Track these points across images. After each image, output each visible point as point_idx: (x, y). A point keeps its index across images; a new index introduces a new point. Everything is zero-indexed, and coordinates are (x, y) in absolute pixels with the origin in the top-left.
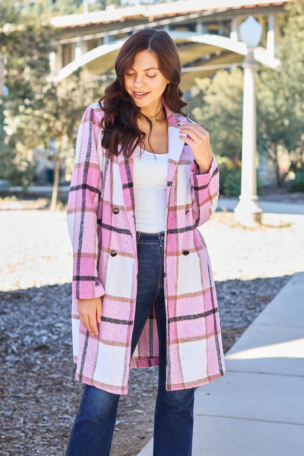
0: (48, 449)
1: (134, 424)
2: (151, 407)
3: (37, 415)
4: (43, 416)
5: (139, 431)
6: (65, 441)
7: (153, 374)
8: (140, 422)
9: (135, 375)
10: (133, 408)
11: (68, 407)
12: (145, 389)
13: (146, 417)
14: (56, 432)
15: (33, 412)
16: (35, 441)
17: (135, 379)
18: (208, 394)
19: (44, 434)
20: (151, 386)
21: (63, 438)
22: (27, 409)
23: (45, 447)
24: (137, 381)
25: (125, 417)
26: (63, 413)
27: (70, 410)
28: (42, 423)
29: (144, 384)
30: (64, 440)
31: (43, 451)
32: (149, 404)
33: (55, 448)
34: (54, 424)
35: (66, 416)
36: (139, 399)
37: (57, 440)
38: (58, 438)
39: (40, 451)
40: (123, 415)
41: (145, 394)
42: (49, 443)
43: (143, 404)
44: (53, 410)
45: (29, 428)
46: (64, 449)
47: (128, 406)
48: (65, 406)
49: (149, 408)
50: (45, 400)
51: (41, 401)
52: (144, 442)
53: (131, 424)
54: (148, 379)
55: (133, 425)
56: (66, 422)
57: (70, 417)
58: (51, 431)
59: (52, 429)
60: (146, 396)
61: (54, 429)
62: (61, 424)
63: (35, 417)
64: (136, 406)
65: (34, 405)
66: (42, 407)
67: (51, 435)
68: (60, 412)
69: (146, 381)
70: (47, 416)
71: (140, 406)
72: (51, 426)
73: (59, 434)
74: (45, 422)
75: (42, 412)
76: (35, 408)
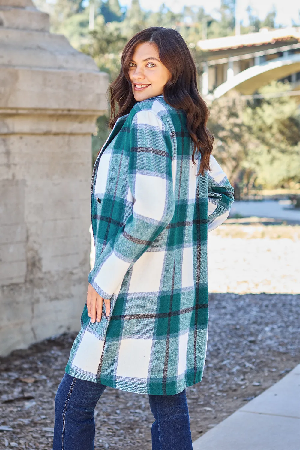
0: (111, 439)
1: (199, 420)
2: (221, 405)
3: (112, 409)
4: (118, 409)
5: (201, 426)
7: (233, 376)
8: (205, 419)
9: (216, 376)
10: (203, 405)
11: (143, 403)
12: (221, 389)
13: (213, 414)
14: (124, 424)
15: (109, 406)
16: (101, 431)
17: (215, 380)
18: (276, 395)
19: (112, 426)
20: (228, 386)
21: (128, 430)
22: (105, 403)
23: (109, 437)
24: (216, 382)
25: (193, 414)
26: (136, 408)
27: (144, 406)
28: (114, 416)
29: (222, 385)
31: (106, 440)
32: (220, 403)
33: (118, 438)
34: (124, 418)
35: (138, 411)
36: (212, 398)
37: (122, 431)
39: (103, 440)
41: (219, 394)
42: (114, 434)
43: (214, 402)
44: (128, 405)
45: (100, 420)
46: (125, 439)
47: (199, 403)
48: (140, 402)
49: (219, 406)
50: (125, 396)
51: (122, 396)
52: (199, 436)
53: (195, 420)
54: (228, 380)
55: (197, 421)
56: (136, 415)
57: (141, 412)
58: (120, 423)
59: (121, 421)
60: (219, 396)
61: (123, 421)
62: (131, 417)
63: (109, 410)
64: (207, 404)
65: (112, 400)
66: (119, 402)
67: (119, 427)
68: (134, 407)
69: (225, 382)
70: (121, 410)
71: (211, 405)
72: (121, 419)
73: (126, 426)
74: (116, 415)
75: (117, 406)
76: (112, 403)
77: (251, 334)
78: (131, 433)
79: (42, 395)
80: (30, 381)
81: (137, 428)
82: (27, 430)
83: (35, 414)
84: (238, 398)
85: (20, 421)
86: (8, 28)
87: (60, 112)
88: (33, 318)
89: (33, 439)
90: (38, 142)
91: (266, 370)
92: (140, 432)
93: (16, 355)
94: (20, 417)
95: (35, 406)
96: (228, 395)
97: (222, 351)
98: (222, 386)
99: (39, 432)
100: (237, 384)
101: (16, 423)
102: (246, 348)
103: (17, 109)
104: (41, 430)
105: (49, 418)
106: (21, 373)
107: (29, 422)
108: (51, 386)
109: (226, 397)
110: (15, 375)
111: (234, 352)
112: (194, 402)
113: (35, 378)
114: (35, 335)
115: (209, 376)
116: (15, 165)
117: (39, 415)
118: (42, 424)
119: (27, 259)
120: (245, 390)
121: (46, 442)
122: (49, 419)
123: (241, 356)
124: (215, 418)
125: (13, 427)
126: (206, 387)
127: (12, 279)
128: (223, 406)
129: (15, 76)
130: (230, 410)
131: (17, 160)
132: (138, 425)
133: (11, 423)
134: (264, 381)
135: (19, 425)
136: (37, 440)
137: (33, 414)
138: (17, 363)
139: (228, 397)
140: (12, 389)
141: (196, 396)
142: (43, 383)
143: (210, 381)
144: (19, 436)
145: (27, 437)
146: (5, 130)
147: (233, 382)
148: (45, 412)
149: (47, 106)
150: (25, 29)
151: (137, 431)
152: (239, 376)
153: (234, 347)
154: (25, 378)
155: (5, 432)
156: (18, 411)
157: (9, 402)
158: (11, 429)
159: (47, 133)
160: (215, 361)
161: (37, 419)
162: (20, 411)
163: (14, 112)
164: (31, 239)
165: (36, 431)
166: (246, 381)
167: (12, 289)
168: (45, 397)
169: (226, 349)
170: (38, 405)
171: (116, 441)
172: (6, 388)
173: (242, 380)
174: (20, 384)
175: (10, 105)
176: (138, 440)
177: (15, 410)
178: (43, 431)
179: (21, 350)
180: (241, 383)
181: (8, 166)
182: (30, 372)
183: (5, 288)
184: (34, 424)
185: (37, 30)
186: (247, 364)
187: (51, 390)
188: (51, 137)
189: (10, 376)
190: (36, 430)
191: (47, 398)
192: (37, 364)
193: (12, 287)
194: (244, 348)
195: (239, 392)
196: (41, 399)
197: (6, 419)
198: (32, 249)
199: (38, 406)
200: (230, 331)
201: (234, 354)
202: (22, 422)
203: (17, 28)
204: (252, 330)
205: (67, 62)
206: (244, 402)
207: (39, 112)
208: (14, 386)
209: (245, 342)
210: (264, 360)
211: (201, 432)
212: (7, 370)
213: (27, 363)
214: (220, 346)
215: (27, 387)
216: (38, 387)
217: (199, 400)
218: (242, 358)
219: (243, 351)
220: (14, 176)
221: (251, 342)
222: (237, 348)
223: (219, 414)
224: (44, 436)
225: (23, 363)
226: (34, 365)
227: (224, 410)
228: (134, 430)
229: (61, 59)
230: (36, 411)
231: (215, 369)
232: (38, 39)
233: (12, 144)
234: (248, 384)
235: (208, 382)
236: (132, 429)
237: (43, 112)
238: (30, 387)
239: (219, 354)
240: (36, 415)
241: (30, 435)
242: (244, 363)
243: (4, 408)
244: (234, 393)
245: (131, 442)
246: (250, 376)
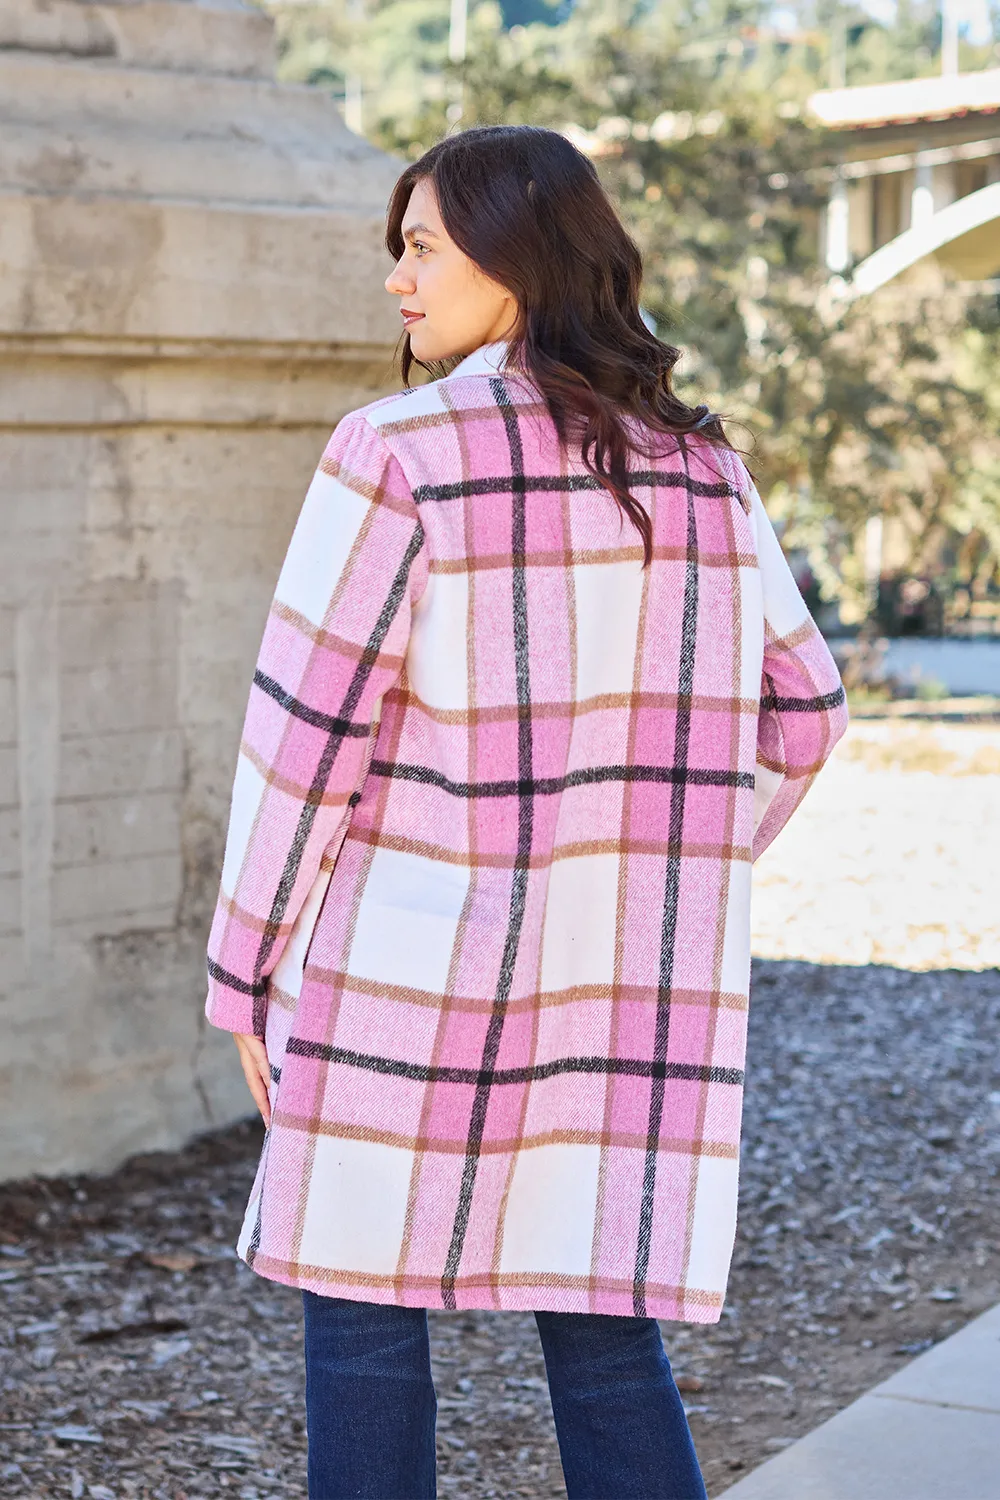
1: (736, 1420)
2: (817, 1369)
3: (445, 1372)
4: (464, 1375)
5: (742, 1443)
6: (497, 1459)
7: (867, 1265)
8: (760, 1417)
9: (810, 1263)
10: (757, 1368)
12: (822, 1310)
13: (786, 1401)
14: (482, 1429)
17: (804, 1277)
20: (846, 1300)
21: (493, 1451)
24: (806, 1283)
25: (719, 1397)
28: (449, 1398)
29: (827, 1294)
30: (495, 1456)
32: (816, 1361)
33: (458, 1479)
34: (483, 1406)
36: (787, 1342)
37: (472, 1454)
38: (478, 1450)
40: (714, 1390)
41: (811, 1328)
43: (795, 1359)
44: (502, 1360)
46: (480, 1484)
47: (743, 1360)
49: (809, 1372)
50: (493, 1328)
51: (483, 1328)
52: (727, 1480)
53: (723, 1421)
54: (847, 1280)
55: (731, 1424)
58: (467, 1424)
59: (470, 1418)
60: (813, 1334)
61: (478, 1418)
62: (509, 1405)
64: (770, 1364)
65: (449, 1339)
66: (473, 1347)
67: (461, 1438)
68: (520, 1367)
69: (837, 1285)
70: (473, 1377)
71: (783, 1364)
72: (473, 1410)
73: (487, 1435)
74: (459, 1396)
75: (464, 1364)
76: (446, 1352)
77: (941, 1116)
78: (502, 1462)
79: (214, 1319)
80: (181, 1263)
81: (523, 1444)
82: (150, 1442)
83: (185, 1383)
84: (875, 1345)
85: (129, 1409)
86: (132, 65)
87: (303, 353)
88: (200, 1045)
89: (169, 1476)
90: (228, 452)
91: (980, 1243)
92: (534, 1459)
93: (142, 1171)
94: (133, 1394)
95: (188, 1354)
96: (843, 1331)
97: (836, 1175)
98: (827, 1302)
99: (193, 1448)
100: (877, 1295)
101: (115, 1415)
102: (920, 1165)
103: (156, 340)
104: (198, 1444)
105: (230, 1399)
106: (151, 1235)
107: (161, 1414)
108: (248, 1285)
109: (835, 1341)
110: (130, 1242)
111: (876, 1179)
112: (727, 1356)
113: (198, 1253)
114: (205, 1101)
115: (785, 1263)
116: (149, 529)
117: (197, 1390)
118: (204, 1420)
119: (184, 849)
120: (902, 1316)
121: (209, 1489)
122: (228, 1404)
123: (898, 1195)
124: (793, 1414)
125: (106, 1431)
126: (770, 1301)
127: (130, 913)
128: (823, 1371)
129: (152, 231)
130: (846, 1388)
131: (155, 512)
132: (529, 1434)
133: (100, 1417)
134: (972, 1284)
135: (125, 1423)
136: (178, 1478)
137: (177, 1385)
138: (142, 1199)
139: (845, 1338)
140: (118, 1292)
141: (738, 1334)
142: (223, 1274)
143: (789, 1282)
144: (122, 1463)
145: (148, 1470)
146: (115, 413)
147: (866, 1287)
148: (217, 1377)
149: (260, 331)
150: (189, 69)
151: (523, 1454)
152: (887, 1266)
153: (879, 1159)
154: (162, 1255)
155: (76, 1447)
156: (128, 1372)
157: (103, 1337)
158: (97, 1438)
159: (256, 424)
160: (812, 1209)
161: (189, 1402)
162: (136, 1372)
163: (146, 350)
164: (199, 780)
165: (180, 1444)
166: (912, 1284)
167: (132, 950)
168: (225, 1323)
169: (853, 1166)
170: (200, 1352)
171: (449, 1488)
172: (98, 1288)
173: (898, 1279)
174: (145, 1274)
175: (133, 328)
176: (525, 1490)
177: (120, 1368)
178: (205, 1449)
179: (158, 1155)
180: (894, 1289)
181: (125, 533)
182: (184, 1233)
183: (108, 945)
184: (177, 1419)
185: (231, 74)
186: (919, 1224)
187: (248, 1297)
188: (274, 435)
189: (114, 1246)
190: (183, 1441)
191: (232, 1328)
192: (206, 1203)
193: (130, 941)
194: (912, 1164)
195: (881, 1322)
196: (209, 1330)
197: (85, 1401)
198: (201, 816)
199: (196, 1357)
200: (871, 1104)
201: (876, 1187)
202: (139, 1412)
203: (164, 67)
204: (945, 1101)
205: (331, 182)
206: (898, 1360)
207: (232, 351)
208: (123, 1283)
209: (916, 1144)
210: (977, 1209)
211: (738, 1467)
212: (107, 1224)
213: (175, 1199)
214: (832, 1157)
215: (167, 1287)
216: (206, 1286)
217: (745, 1350)
218: (902, 1201)
219: (908, 1177)
220: (142, 566)
221: (937, 1143)
222: (887, 1164)
223: (805, 1402)
224: (205, 1465)
225: (160, 1201)
226: (198, 1209)
227: (826, 1386)
228: (512, 1453)
229: (309, 172)
230: (190, 1373)
231: (809, 1238)
232: (234, 104)
233: (139, 458)
234: (912, 1296)
235: (779, 1284)
236: (507, 1448)
237: (247, 352)
238: (176, 1287)
239: (826, 1182)
240: (189, 1388)
241: (159, 1461)
242: (907, 1218)
243: (82, 1361)
244: (866, 1325)
245: (498, 1494)
246: (923, 1265)
